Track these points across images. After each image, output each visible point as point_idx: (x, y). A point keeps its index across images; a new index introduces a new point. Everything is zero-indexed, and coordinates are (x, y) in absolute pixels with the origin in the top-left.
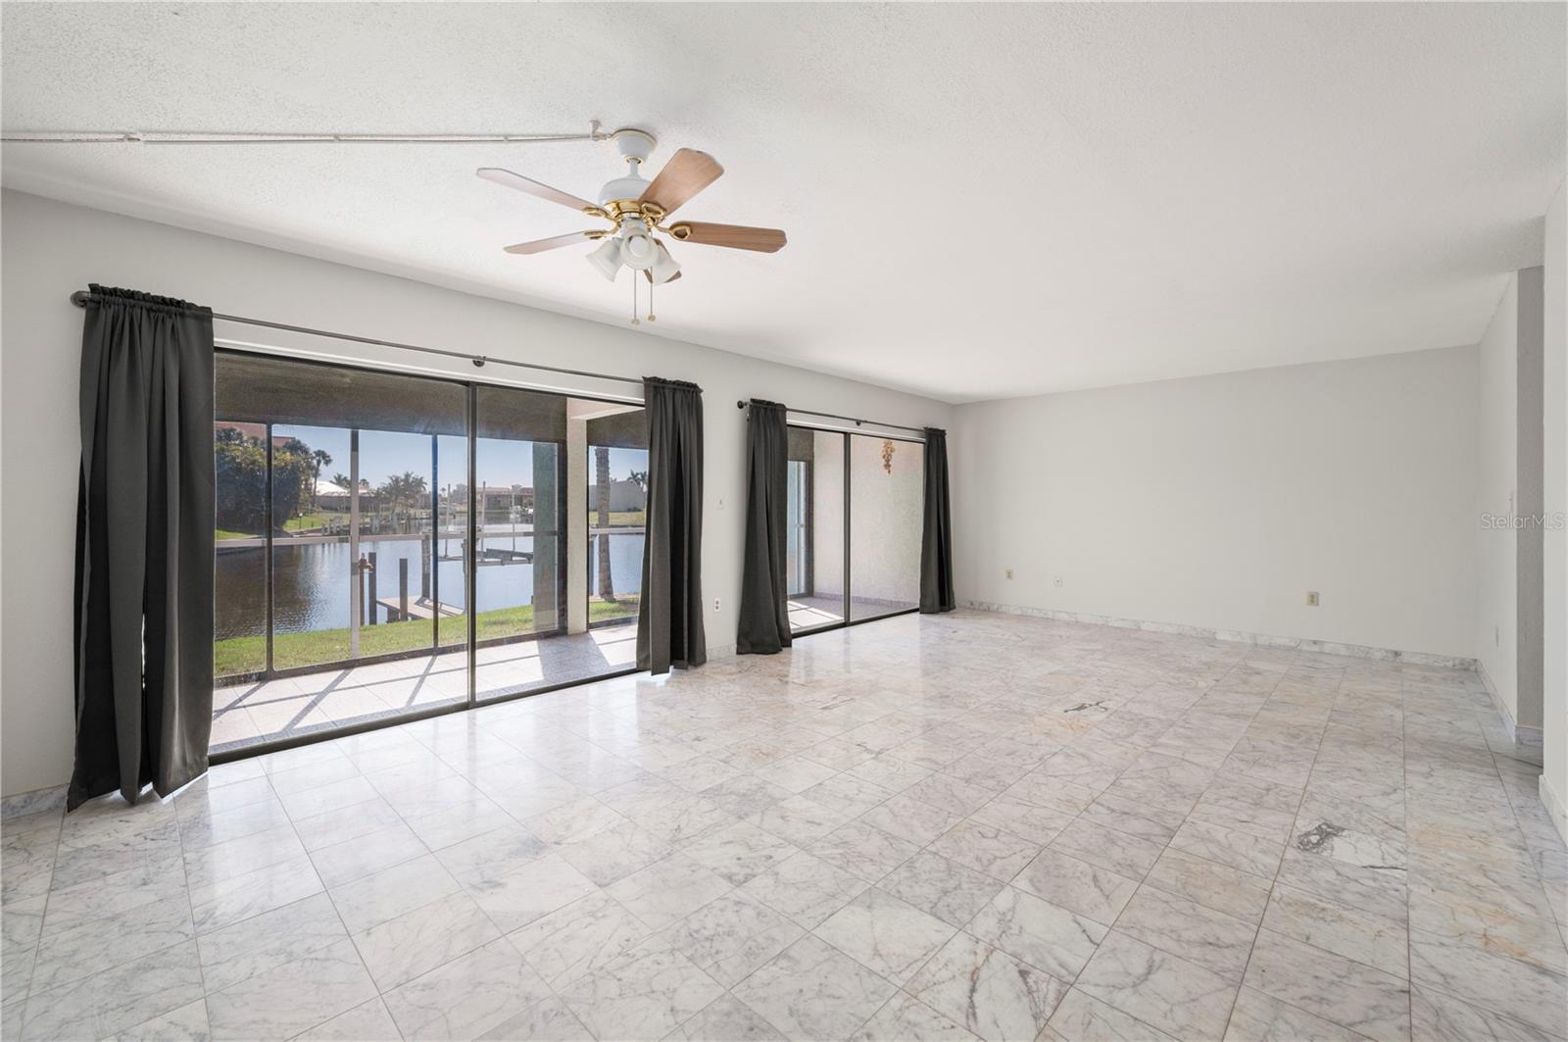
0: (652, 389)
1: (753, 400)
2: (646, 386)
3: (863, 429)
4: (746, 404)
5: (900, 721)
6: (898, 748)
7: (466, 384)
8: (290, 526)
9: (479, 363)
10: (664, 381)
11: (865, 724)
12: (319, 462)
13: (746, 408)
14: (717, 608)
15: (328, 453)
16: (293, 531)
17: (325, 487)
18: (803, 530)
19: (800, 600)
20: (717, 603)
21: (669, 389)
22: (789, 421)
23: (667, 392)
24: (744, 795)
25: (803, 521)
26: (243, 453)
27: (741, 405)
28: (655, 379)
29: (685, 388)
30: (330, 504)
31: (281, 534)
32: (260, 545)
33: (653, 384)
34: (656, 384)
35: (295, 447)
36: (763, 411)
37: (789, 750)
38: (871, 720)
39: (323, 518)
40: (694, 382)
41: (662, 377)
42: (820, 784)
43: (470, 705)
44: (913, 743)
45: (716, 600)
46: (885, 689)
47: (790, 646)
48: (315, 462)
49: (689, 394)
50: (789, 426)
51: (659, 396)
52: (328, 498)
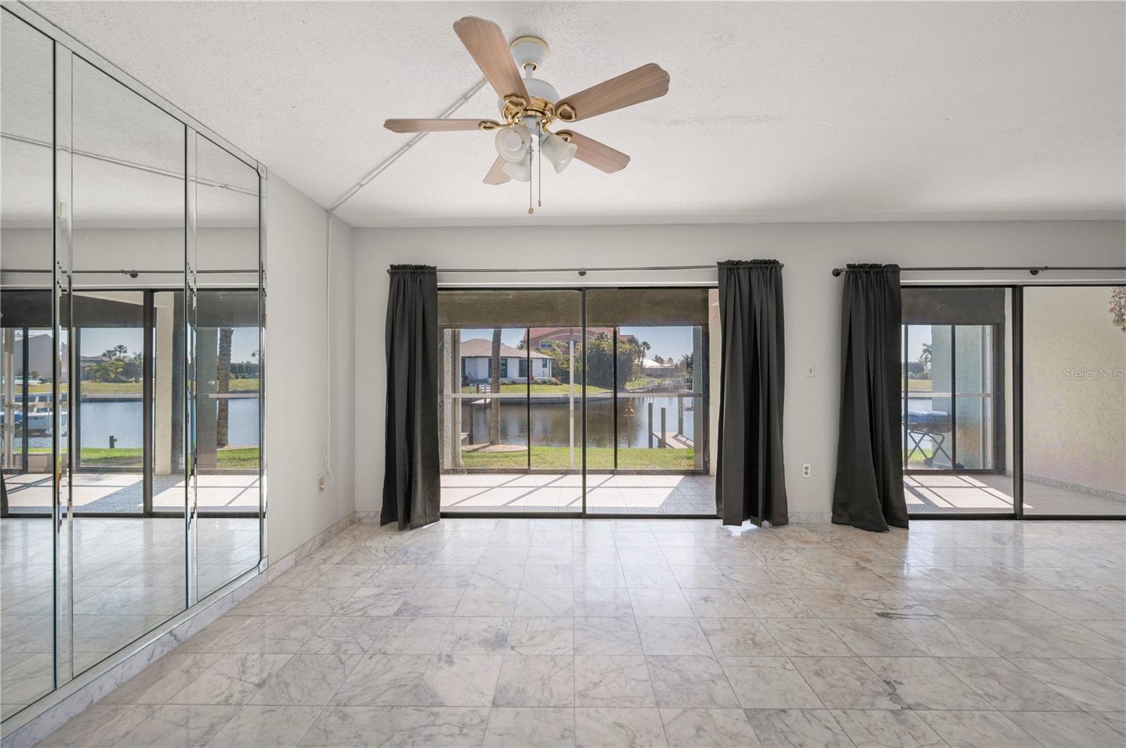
0: (725, 271)
1: (849, 266)
2: (719, 269)
3: (1040, 278)
4: (841, 271)
5: (992, 675)
6: (948, 715)
7: (580, 289)
8: (628, 386)
9: (582, 273)
10: (739, 263)
11: (926, 656)
12: (644, 348)
13: (843, 275)
14: (806, 473)
15: (649, 343)
16: (631, 388)
17: (649, 363)
18: (989, 402)
19: (978, 476)
20: (807, 468)
21: (745, 268)
22: (903, 282)
23: (741, 272)
24: (688, 680)
25: (989, 388)
26: (608, 345)
27: (837, 273)
28: (730, 263)
29: (762, 265)
30: (651, 373)
31: (623, 390)
32: (610, 397)
33: (726, 266)
34: (729, 266)
35: (632, 340)
36: (864, 276)
37: (786, 649)
38: (941, 655)
39: (644, 382)
40: (772, 259)
41: (736, 259)
42: (783, 711)
43: (582, 515)
44: (985, 718)
45: (805, 465)
46: (1006, 618)
47: (907, 527)
48: (642, 348)
49: (769, 271)
50: (903, 287)
51: (733, 277)
52: (651, 369)
